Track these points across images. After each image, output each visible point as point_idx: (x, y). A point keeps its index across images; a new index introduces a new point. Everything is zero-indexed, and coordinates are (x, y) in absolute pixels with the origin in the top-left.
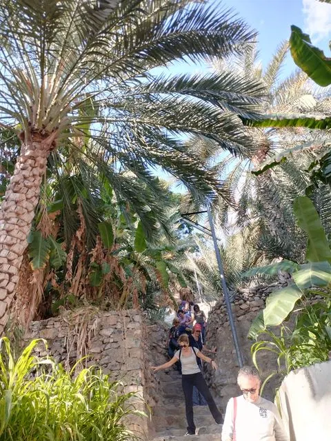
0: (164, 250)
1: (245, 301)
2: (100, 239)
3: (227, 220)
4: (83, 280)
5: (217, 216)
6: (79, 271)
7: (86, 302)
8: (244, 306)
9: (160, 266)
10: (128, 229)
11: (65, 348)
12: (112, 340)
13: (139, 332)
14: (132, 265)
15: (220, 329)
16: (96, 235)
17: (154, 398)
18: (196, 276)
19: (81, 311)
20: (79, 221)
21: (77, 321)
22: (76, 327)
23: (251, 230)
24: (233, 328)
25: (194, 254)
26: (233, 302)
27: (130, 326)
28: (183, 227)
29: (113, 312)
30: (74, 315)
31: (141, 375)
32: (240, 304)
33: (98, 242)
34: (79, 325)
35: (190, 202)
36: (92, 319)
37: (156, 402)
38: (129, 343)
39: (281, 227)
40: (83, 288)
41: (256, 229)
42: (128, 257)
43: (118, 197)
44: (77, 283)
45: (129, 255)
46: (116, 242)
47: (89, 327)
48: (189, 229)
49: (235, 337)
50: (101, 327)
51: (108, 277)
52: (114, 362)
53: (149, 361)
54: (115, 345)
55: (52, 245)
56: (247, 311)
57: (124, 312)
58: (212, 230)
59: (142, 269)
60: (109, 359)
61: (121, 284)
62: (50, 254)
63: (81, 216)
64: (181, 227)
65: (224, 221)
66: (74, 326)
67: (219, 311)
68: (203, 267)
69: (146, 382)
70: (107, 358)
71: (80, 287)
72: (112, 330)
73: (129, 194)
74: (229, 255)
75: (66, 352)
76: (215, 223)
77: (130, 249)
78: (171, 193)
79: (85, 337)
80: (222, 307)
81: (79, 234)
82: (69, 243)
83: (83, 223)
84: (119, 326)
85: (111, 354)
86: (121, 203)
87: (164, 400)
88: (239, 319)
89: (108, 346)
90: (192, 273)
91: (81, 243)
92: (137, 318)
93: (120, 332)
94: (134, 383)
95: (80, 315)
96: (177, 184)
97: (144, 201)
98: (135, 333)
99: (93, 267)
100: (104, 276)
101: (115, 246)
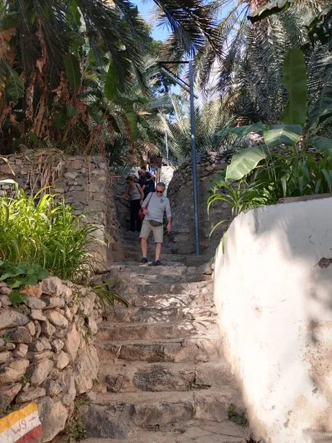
0: (136, 101)
1: (211, 164)
2: (65, 76)
3: (208, 80)
4: (45, 121)
5: (198, 74)
6: (42, 111)
7: (49, 144)
8: (209, 168)
9: (130, 118)
10: (98, 71)
11: (29, 184)
12: (76, 183)
13: (103, 178)
14: (100, 113)
15: (182, 187)
16: (60, 70)
17: (114, 238)
18: (166, 138)
19: (44, 152)
20: (39, 49)
21: (40, 161)
22: (40, 167)
23: (231, 95)
24: (195, 187)
25: (168, 115)
26: (199, 163)
27: (95, 172)
28: (160, 85)
29: (78, 157)
30: (36, 155)
31: (103, 216)
32: (206, 166)
33: (62, 79)
34: (43, 165)
35: (172, 50)
36: (56, 162)
37: (116, 241)
38: (92, 187)
39: (263, 93)
40: (46, 130)
41: (237, 95)
42: (97, 104)
43: (88, 24)
44: (40, 123)
45: (98, 101)
46: (83, 84)
47: (53, 168)
48: (166, 87)
49: (195, 195)
50: (65, 170)
51: (74, 121)
52: (77, 203)
53: (112, 207)
54: (79, 188)
55: (7, 71)
56: (211, 173)
57: (90, 158)
58: (191, 86)
59: (111, 119)
60: (72, 200)
61: (88, 132)
62: (5, 82)
63: (42, 41)
64: (158, 84)
65: (204, 80)
66: (37, 165)
67: (184, 171)
68: (174, 129)
69: (108, 223)
70: (70, 198)
71: (43, 129)
72: (76, 174)
73: (100, 23)
74: (204, 119)
75: (30, 188)
76: (195, 81)
77: (99, 95)
78: (151, 39)
79: (49, 177)
80: (188, 167)
81: (40, 64)
82: (28, 75)
83: (44, 51)
84: (84, 171)
85: (74, 195)
86: (90, 33)
87: (123, 240)
88: (202, 179)
89: (72, 188)
90: (163, 135)
91: (43, 78)
92: (103, 165)
93: (84, 176)
94: (96, 222)
95: (43, 155)
96: (158, 22)
97: (118, 34)
98: (100, 179)
99: (57, 108)
100: (69, 119)
101: (83, 88)
